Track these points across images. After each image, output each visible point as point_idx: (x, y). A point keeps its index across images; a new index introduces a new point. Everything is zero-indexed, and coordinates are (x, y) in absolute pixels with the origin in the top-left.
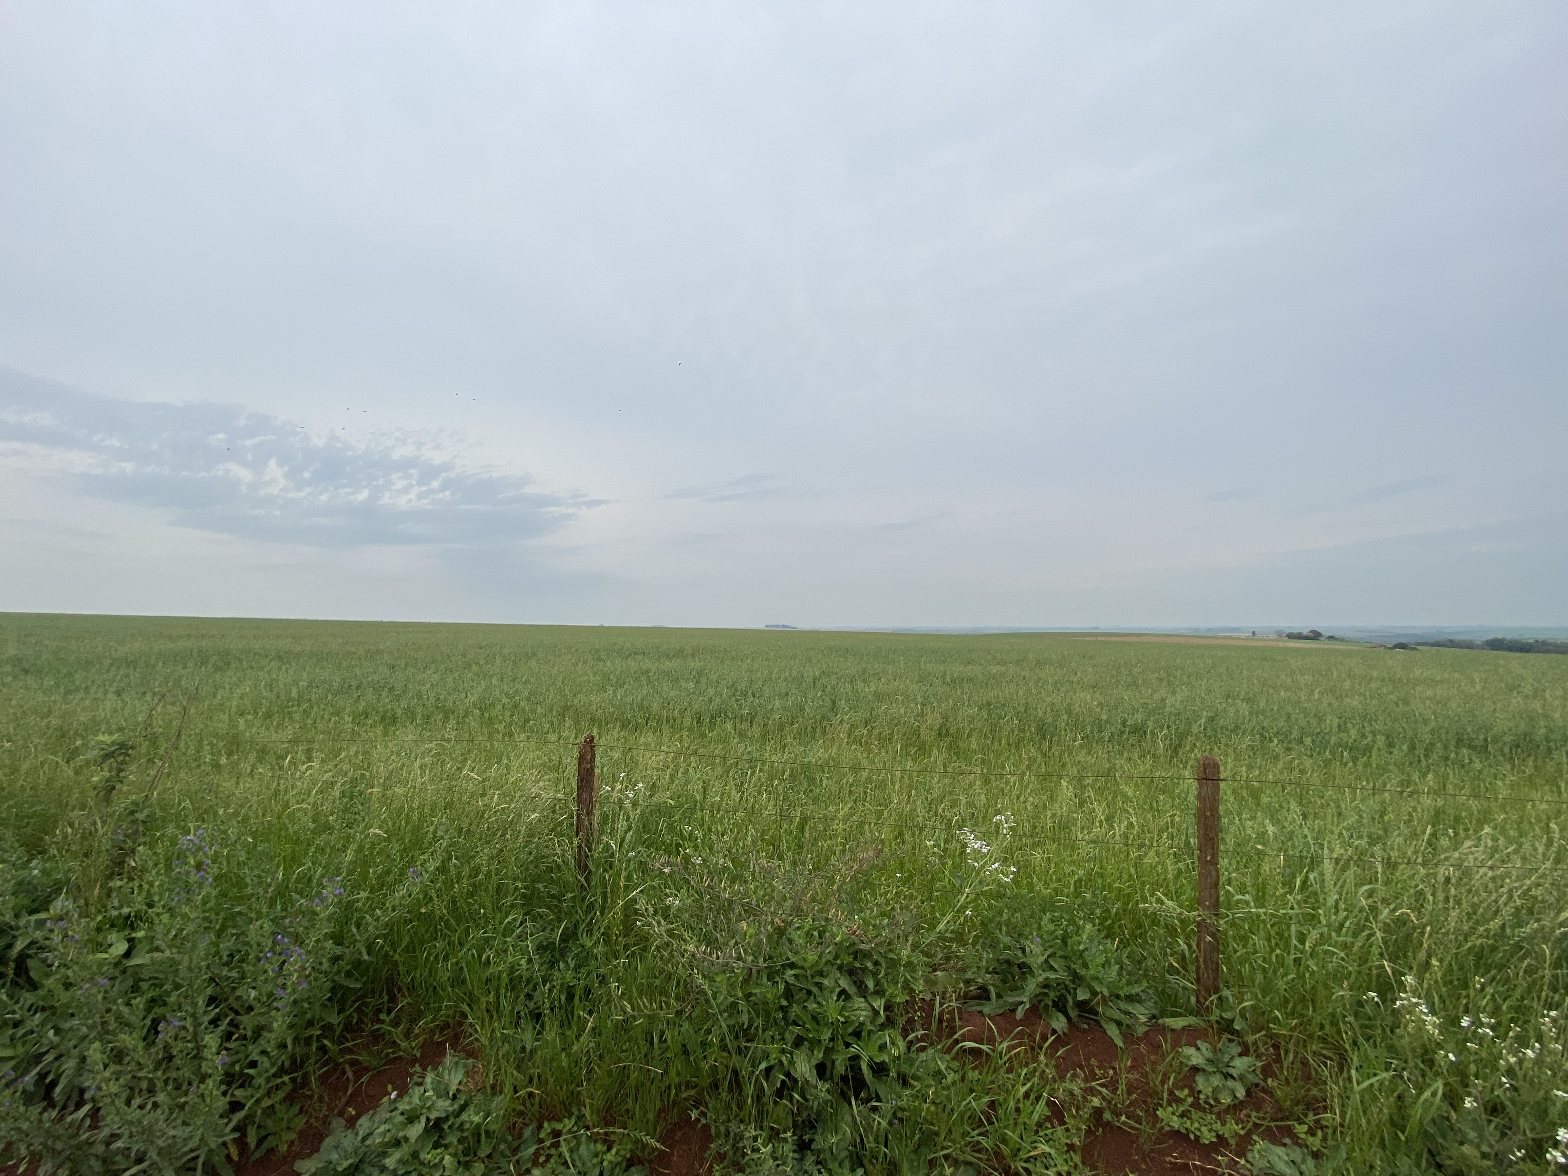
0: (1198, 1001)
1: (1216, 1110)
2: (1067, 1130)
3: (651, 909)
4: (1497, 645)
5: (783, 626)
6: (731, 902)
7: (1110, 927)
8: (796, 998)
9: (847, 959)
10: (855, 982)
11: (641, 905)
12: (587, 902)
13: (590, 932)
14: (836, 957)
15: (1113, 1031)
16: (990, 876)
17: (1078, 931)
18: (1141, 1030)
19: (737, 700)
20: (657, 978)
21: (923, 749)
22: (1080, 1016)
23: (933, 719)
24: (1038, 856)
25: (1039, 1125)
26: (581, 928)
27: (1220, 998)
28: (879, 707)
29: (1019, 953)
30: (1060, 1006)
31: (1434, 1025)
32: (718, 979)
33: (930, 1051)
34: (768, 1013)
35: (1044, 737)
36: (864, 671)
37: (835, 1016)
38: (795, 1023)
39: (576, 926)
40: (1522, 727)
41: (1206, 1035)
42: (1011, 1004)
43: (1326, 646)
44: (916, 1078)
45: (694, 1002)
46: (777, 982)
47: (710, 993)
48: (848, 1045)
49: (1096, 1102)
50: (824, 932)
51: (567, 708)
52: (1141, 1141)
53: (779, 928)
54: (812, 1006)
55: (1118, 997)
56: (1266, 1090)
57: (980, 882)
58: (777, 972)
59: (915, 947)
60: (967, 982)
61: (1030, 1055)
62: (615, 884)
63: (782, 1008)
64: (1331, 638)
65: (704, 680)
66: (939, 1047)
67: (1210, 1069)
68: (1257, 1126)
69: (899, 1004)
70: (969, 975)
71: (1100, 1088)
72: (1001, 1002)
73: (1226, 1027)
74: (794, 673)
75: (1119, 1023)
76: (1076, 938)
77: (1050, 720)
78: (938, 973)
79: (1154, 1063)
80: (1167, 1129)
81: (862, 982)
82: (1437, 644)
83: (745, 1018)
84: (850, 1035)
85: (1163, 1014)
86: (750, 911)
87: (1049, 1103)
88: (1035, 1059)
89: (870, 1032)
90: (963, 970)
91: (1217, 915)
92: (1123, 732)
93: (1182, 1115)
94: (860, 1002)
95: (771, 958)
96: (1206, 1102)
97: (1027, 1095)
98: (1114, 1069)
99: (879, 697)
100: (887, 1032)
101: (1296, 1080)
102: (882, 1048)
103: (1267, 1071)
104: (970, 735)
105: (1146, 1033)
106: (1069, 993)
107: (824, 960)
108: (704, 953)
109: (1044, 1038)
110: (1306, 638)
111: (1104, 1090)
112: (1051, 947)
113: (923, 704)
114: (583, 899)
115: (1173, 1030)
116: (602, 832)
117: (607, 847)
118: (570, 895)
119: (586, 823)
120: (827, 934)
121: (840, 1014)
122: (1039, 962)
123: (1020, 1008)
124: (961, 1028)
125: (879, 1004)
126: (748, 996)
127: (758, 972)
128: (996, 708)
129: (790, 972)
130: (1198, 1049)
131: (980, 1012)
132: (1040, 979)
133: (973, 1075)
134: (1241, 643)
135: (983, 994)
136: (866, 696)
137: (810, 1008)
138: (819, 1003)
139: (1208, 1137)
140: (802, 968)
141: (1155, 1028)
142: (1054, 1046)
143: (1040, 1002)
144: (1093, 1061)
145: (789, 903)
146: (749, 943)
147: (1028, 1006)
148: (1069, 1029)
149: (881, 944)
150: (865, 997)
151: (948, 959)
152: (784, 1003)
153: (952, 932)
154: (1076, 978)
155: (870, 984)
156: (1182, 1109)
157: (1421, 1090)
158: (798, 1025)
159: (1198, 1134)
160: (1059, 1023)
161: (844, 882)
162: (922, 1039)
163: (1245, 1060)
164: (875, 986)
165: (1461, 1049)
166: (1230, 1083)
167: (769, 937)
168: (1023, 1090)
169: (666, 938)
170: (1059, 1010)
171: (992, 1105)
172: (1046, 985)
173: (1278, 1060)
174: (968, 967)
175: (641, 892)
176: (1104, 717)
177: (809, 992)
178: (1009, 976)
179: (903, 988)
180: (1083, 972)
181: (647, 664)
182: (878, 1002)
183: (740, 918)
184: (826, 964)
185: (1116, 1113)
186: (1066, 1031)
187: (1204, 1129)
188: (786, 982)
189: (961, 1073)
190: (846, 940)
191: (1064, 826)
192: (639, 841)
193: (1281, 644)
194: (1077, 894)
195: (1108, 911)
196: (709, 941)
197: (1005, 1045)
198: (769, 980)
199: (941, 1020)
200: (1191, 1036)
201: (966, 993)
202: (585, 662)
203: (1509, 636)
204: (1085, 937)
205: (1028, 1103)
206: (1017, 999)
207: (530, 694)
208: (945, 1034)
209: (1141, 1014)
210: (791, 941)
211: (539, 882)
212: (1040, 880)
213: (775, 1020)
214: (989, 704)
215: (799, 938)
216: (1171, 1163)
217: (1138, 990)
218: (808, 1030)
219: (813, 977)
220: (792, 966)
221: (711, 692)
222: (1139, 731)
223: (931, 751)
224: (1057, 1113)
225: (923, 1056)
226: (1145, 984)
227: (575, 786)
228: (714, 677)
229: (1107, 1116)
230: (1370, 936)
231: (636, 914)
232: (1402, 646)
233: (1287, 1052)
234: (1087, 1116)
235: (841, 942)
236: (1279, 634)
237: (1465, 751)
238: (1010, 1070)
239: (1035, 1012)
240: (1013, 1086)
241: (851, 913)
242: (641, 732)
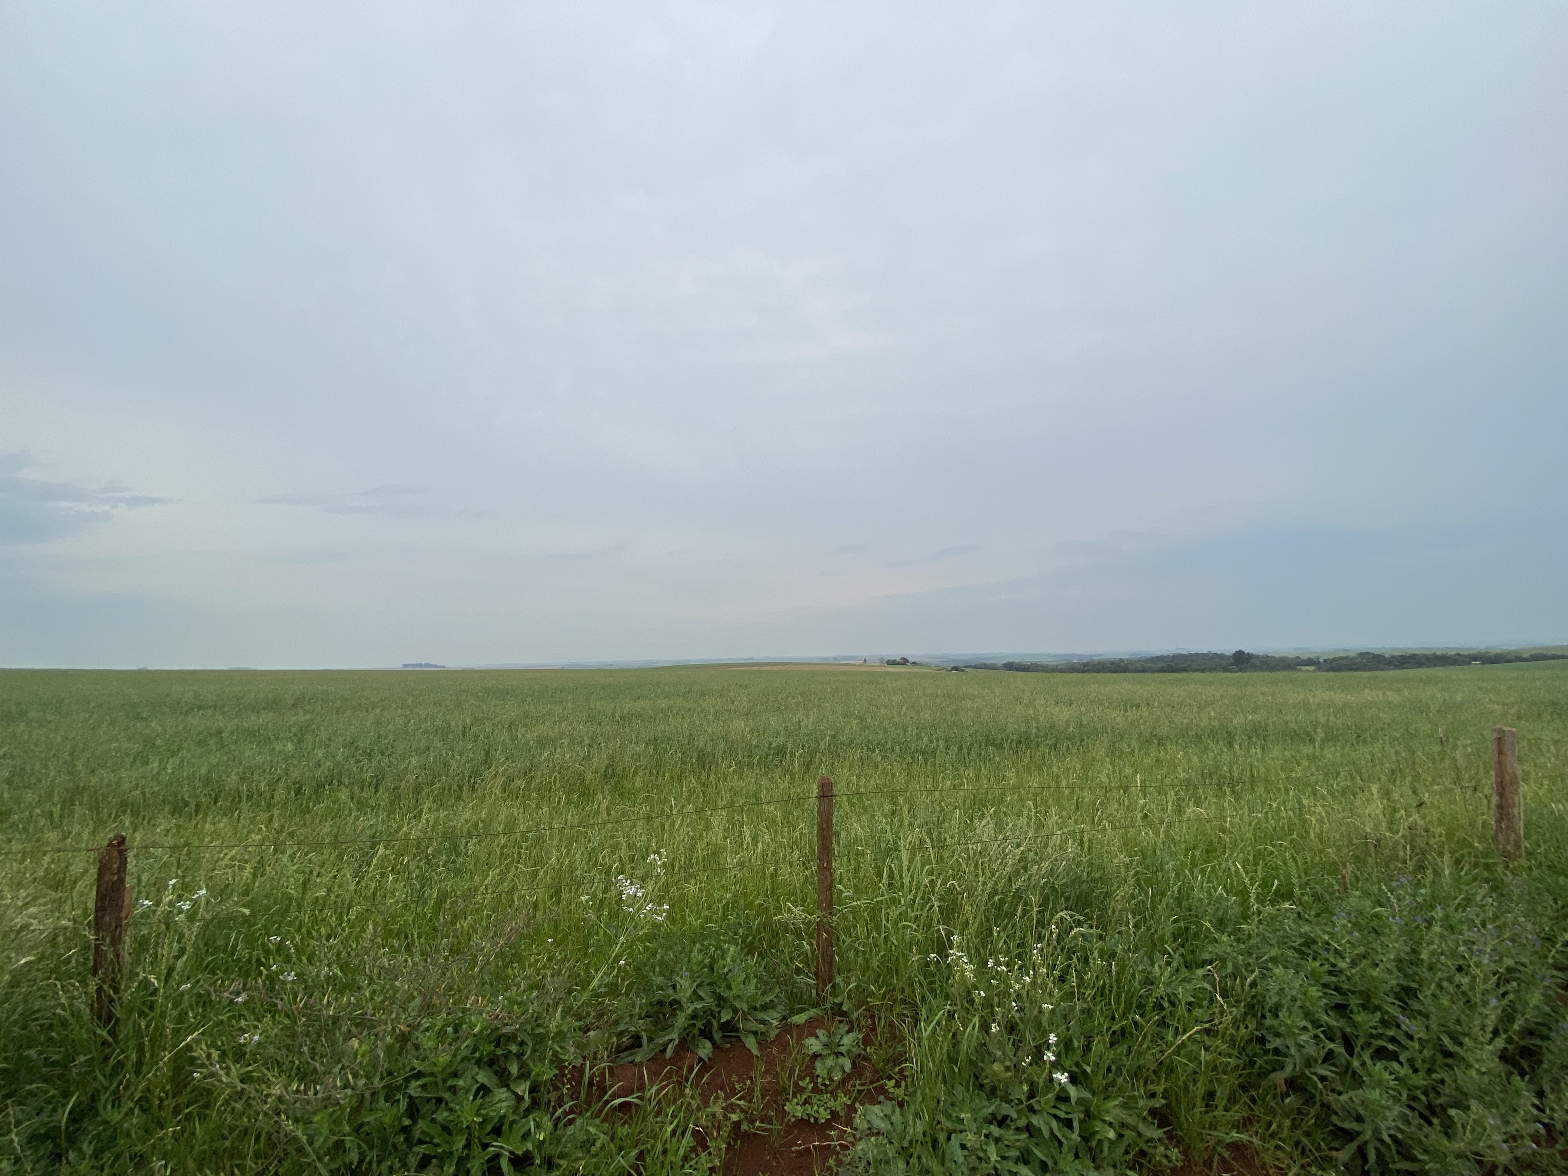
0: (817, 994)
1: (830, 1089)
2: (710, 1154)
3: (215, 1054)
4: (1010, 667)
5: (427, 665)
6: (336, 1020)
7: (752, 943)
8: (422, 1112)
9: (487, 1049)
10: (496, 1073)
11: (200, 1052)
12: (112, 1062)
13: (116, 1102)
14: (475, 1049)
15: (751, 1043)
16: (645, 918)
17: (724, 952)
18: (773, 1034)
19: (358, 761)
20: (225, 1138)
21: (587, 794)
22: (723, 1037)
23: (599, 760)
24: (692, 888)
25: (686, 1159)
26: (104, 1098)
27: (833, 986)
28: (541, 755)
29: (671, 991)
30: (706, 1034)
31: (971, 972)
32: (317, 1118)
33: (579, 1122)
34: (384, 1140)
35: (703, 767)
36: (526, 715)
37: (470, 1118)
38: (421, 1142)
39: (94, 1098)
40: (1023, 729)
41: (823, 1022)
42: (661, 1044)
43: (910, 670)
44: (562, 1156)
45: (282, 1155)
46: (398, 1101)
47: (304, 1139)
48: (485, 1146)
49: (734, 1117)
50: (461, 1024)
51: (79, 791)
52: (773, 1139)
53: (403, 1034)
54: (442, 1115)
55: (755, 1009)
56: (866, 1059)
57: (635, 927)
58: (398, 1088)
59: (565, 1013)
60: (621, 1034)
61: (678, 1091)
62: (160, 1029)
63: (405, 1130)
64: (914, 663)
65: (310, 738)
66: (589, 1114)
67: (825, 1053)
68: (860, 1092)
69: (545, 1082)
70: (622, 1027)
71: (738, 1102)
72: (652, 1045)
73: (838, 1011)
74: (438, 723)
75: (755, 1033)
76: (721, 962)
77: (709, 749)
78: (591, 1033)
79: (784, 1061)
80: (793, 1120)
81: (505, 1070)
82: (975, 667)
83: (354, 1157)
84: (488, 1134)
85: (793, 1012)
86: (363, 1024)
87: (695, 1133)
88: (682, 1094)
89: (512, 1123)
90: (616, 1023)
91: (831, 914)
92: (768, 755)
93: (806, 1102)
94: (501, 1094)
95: (390, 1073)
96: (824, 1085)
97: (673, 1133)
98: (751, 1078)
99: (542, 742)
100: (531, 1117)
101: (886, 1042)
102: (526, 1136)
103: (867, 1042)
104: (635, 773)
105: (777, 1035)
106: (714, 1017)
107: (459, 1058)
108: (297, 1091)
109: (690, 1070)
110: (899, 664)
111: (742, 1103)
112: (699, 977)
113: (590, 746)
114: (106, 1059)
115: (798, 1026)
116: (137, 962)
117: (145, 983)
118: (82, 1058)
119: (110, 956)
120: (464, 1026)
121: (477, 1115)
122: (688, 995)
123: (670, 1047)
124: (611, 1086)
125: (522, 1089)
126: (357, 1130)
127: (373, 1094)
128: (662, 742)
129: (414, 1084)
130: (817, 1037)
131: (632, 1062)
132: (689, 1011)
133: (623, 1131)
134: (856, 669)
135: (636, 1042)
136: (527, 743)
137: (440, 1118)
138: (451, 1110)
139: (824, 1116)
140: (432, 1074)
141: (786, 1028)
142: (700, 1075)
143: (688, 1035)
144: (734, 1078)
145: (418, 1001)
146: (361, 1063)
147: (677, 1042)
148: (713, 1053)
149: (527, 1021)
150: (507, 1086)
151: (600, 1016)
152: (407, 1122)
153: (606, 985)
154: (721, 1001)
155: (514, 1069)
156: (804, 1097)
157: (965, 1027)
158: (425, 1143)
159: (816, 1115)
160: (705, 1050)
161: (488, 961)
162: (572, 1110)
163: (852, 1035)
164: (520, 1069)
165: (989, 987)
166: (841, 1060)
167: (389, 1049)
168: (670, 1129)
169: (239, 1086)
170: (706, 1037)
171: (641, 1156)
172: (694, 1016)
173: (874, 1029)
174: (621, 1018)
175: (203, 1033)
176: (754, 742)
177: (439, 1100)
178: (661, 1016)
179: (551, 1061)
180: (726, 994)
181: (220, 722)
182: (523, 1087)
183: (349, 1036)
184: (462, 1060)
185: (752, 1122)
186: (711, 1056)
187: (821, 1110)
188: (410, 1097)
189: (610, 1133)
190: (486, 1028)
191: (716, 852)
192: (199, 965)
193: (883, 669)
194: (725, 917)
195: (750, 928)
196: (305, 1075)
197: (653, 1090)
198: (387, 1101)
199: (591, 1084)
200: (810, 1028)
201: (618, 1046)
202: (112, 723)
203: (1016, 661)
204: (728, 960)
205: (674, 1140)
206: (668, 1038)
207: (13, 774)
208: (594, 1099)
209: (773, 1018)
210: (417, 1047)
211: (29, 1047)
212: (691, 912)
213: (394, 1146)
214: (655, 739)
215: (427, 1041)
216: (797, 1151)
217: (772, 997)
218: (437, 1145)
219: (444, 1081)
220: (419, 1075)
221: (320, 753)
222: (781, 751)
223: (595, 794)
224: (701, 1140)
225: (571, 1130)
226: (777, 990)
227: (91, 905)
228: (323, 735)
229: (744, 1127)
230: (931, 908)
231: (192, 1064)
232: (955, 668)
233: (879, 1019)
234: (726, 1134)
235: (481, 1032)
236: (882, 660)
237: (991, 749)
238: (658, 1114)
239: (684, 1045)
240: (661, 1128)
241: (495, 995)
242: (206, 815)
